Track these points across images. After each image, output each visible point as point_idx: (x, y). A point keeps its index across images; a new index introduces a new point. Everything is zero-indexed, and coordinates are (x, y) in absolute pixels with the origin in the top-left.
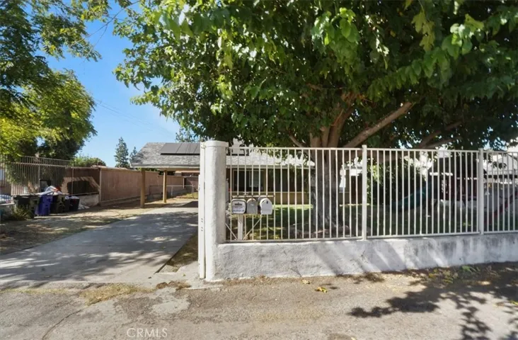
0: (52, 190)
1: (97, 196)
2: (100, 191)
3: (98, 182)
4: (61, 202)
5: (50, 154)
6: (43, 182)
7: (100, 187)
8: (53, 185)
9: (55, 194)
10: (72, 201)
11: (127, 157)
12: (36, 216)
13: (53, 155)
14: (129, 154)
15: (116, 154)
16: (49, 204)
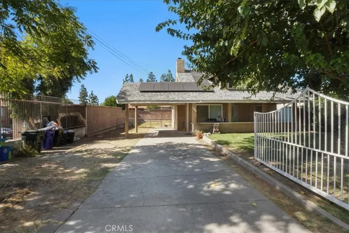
0: (54, 126)
1: (85, 128)
2: (86, 124)
3: (84, 116)
4: (61, 136)
5: (48, 93)
6: (44, 118)
7: (86, 121)
8: (52, 120)
9: (57, 128)
10: (69, 134)
11: (87, 98)
12: (42, 150)
13: (50, 93)
14: (89, 96)
15: (79, 96)
16: (52, 138)
